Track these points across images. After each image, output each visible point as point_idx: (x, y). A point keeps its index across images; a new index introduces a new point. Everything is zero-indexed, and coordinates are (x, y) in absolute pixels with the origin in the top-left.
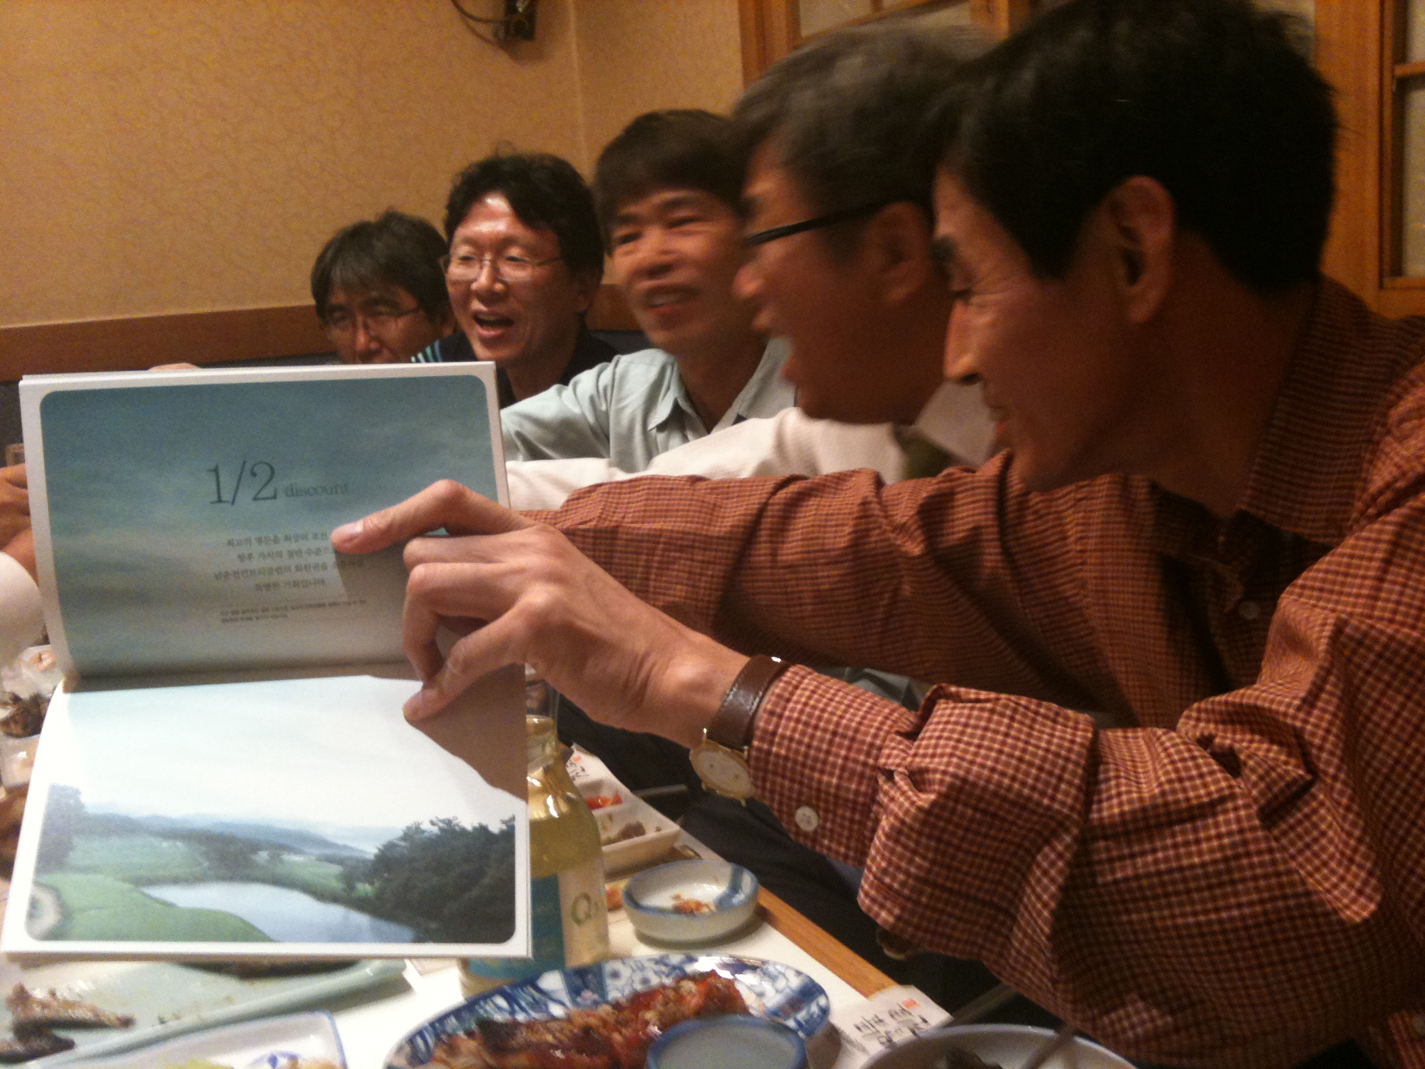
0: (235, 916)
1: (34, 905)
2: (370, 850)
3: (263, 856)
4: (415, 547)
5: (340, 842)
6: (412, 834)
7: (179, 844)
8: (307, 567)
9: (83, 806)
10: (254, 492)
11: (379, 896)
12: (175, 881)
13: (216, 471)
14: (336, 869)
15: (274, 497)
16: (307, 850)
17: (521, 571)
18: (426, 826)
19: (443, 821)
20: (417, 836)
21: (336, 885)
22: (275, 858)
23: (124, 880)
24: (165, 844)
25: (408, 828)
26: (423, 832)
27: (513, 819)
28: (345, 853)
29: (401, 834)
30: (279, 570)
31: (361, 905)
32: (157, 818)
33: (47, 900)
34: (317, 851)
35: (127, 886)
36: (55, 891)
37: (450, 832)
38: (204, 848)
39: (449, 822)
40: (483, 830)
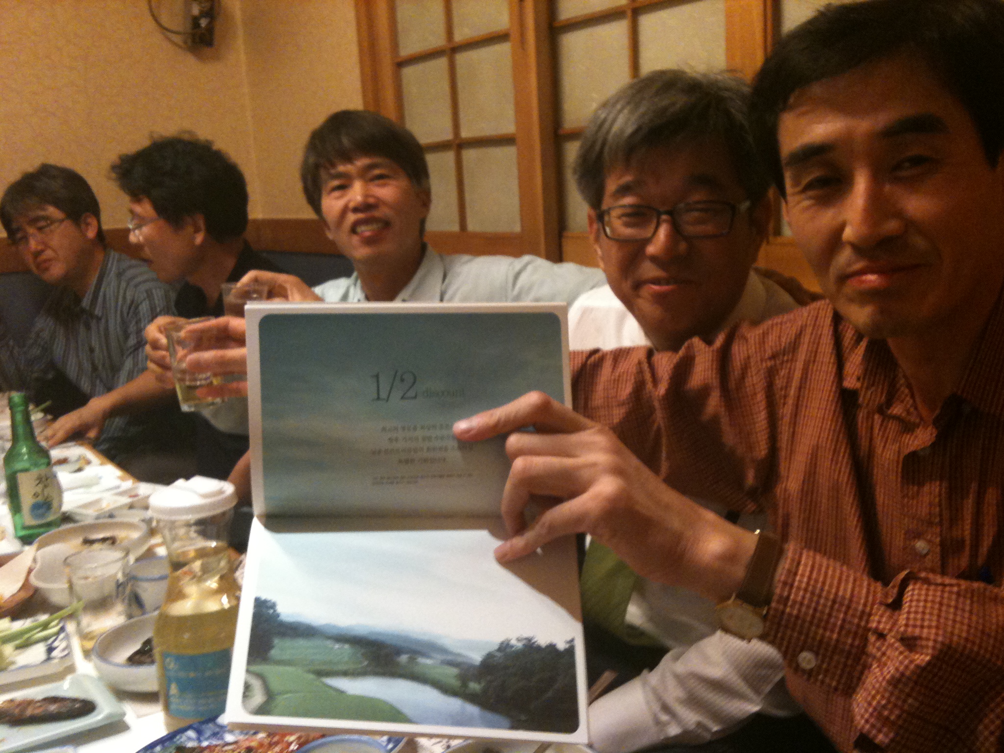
0: (385, 703)
1: (247, 687)
2: (477, 657)
3: (404, 658)
4: (514, 440)
5: (458, 651)
6: (504, 647)
7: (347, 646)
8: (434, 449)
9: (278, 615)
10: (401, 395)
11: (485, 691)
12: (345, 674)
13: (377, 376)
14: (454, 671)
15: (415, 397)
16: (434, 655)
17: (594, 465)
18: (513, 642)
19: (526, 639)
20: (508, 650)
21: (456, 683)
22: (412, 660)
23: (309, 671)
24: (337, 646)
25: (502, 643)
26: (512, 647)
27: (572, 640)
28: (460, 660)
29: (496, 647)
30: (416, 451)
31: (472, 698)
32: (329, 626)
33: (256, 684)
34: (440, 657)
35: (311, 676)
36: (260, 676)
37: (530, 647)
38: (363, 651)
39: (529, 640)
40: (552, 647)
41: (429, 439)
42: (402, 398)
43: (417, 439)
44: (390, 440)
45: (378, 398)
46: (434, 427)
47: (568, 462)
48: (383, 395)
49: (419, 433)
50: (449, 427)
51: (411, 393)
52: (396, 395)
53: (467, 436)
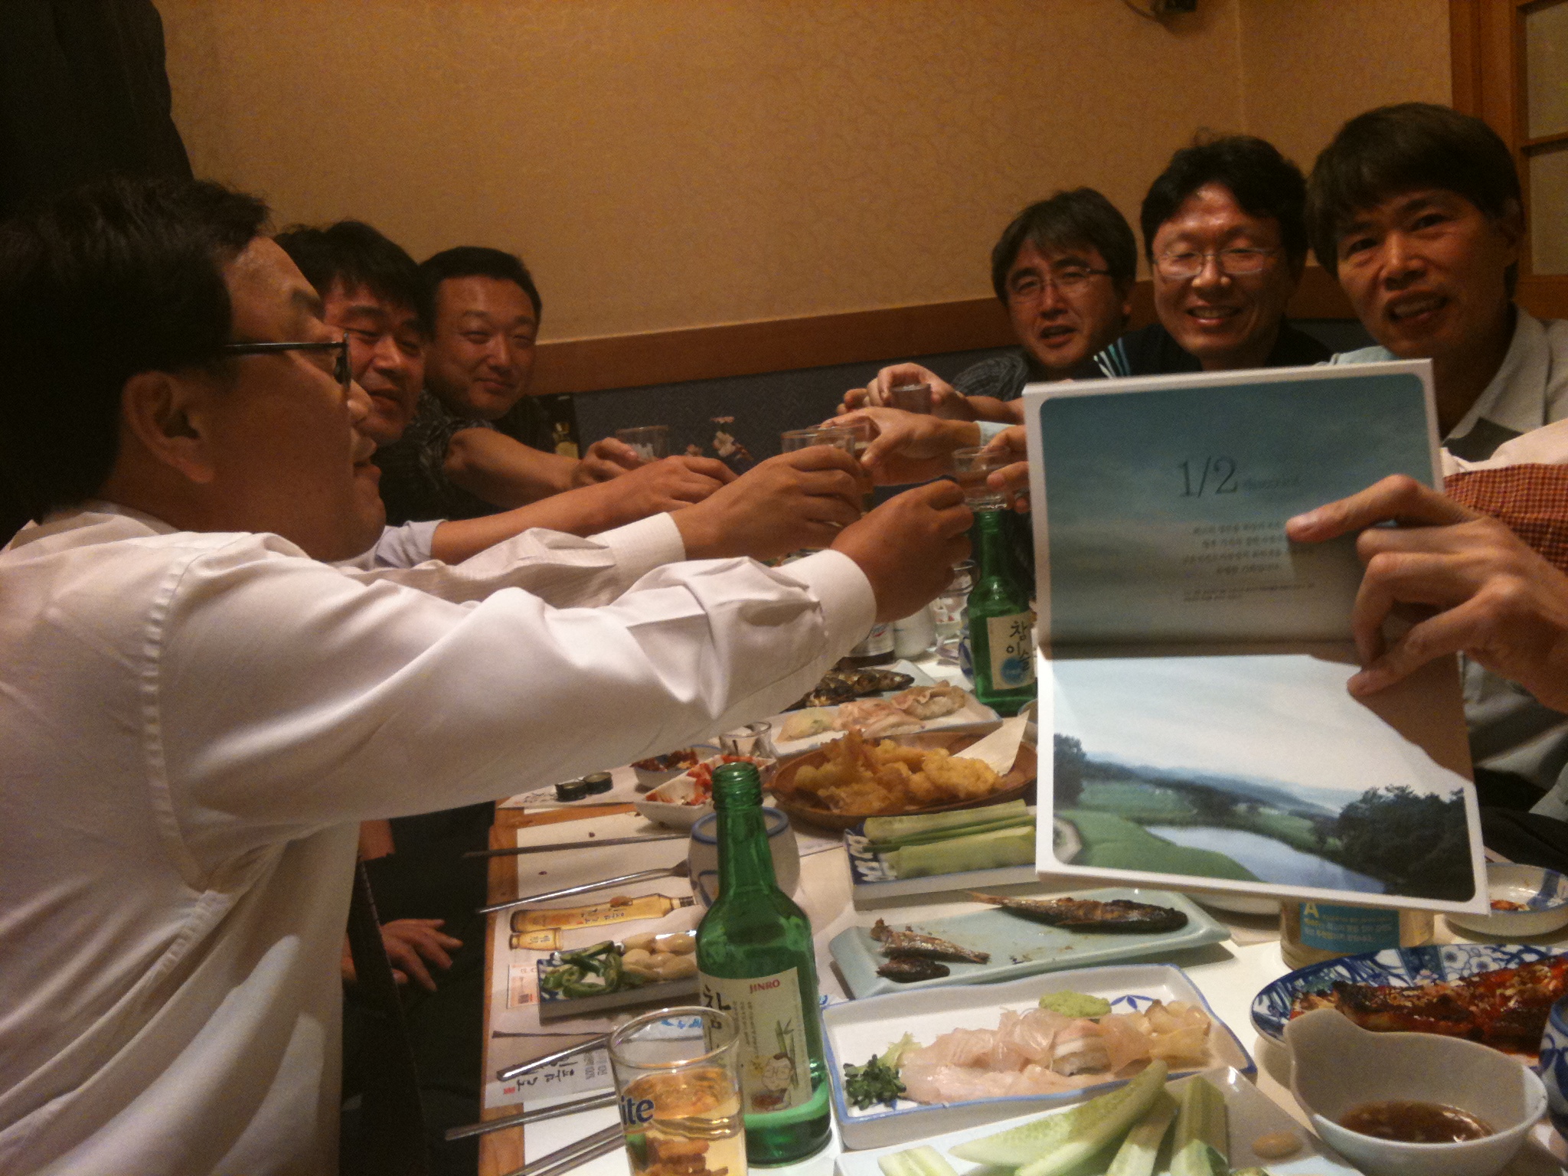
0: (1226, 858)
1: (1057, 834)
2: (1335, 809)
3: (1242, 808)
4: (1369, 537)
5: (1309, 801)
6: (1370, 797)
7: (1170, 792)
8: (1263, 553)
9: (1084, 755)
10: (1217, 486)
11: (1348, 848)
12: (1171, 823)
13: (1185, 465)
14: (1308, 824)
15: (1235, 490)
16: (1281, 805)
17: (1481, 562)
18: (1382, 792)
19: (1398, 788)
20: (1375, 801)
21: (1311, 838)
22: (1252, 809)
23: (1127, 819)
24: (1158, 792)
25: (1367, 793)
26: (1381, 797)
27: (1461, 791)
28: (1314, 811)
29: (1360, 797)
30: (1239, 556)
31: (1332, 856)
32: (1146, 768)
33: (1068, 831)
34: (1290, 807)
35: (1131, 825)
36: (1072, 823)
37: (1404, 798)
38: (1191, 797)
39: (1402, 790)
40: (1433, 799)
41: (1256, 540)
42: (1219, 491)
43: (1239, 542)
44: (1206, 544)
45: (1188, 493)
46: (1262, 526)
47: (1446, 559)
48: (1195, 487)
49: (1244, 534)
50: (1279, 525)
51: (1229, 485)
52: (1210, 489)
53: (1303, 535)
